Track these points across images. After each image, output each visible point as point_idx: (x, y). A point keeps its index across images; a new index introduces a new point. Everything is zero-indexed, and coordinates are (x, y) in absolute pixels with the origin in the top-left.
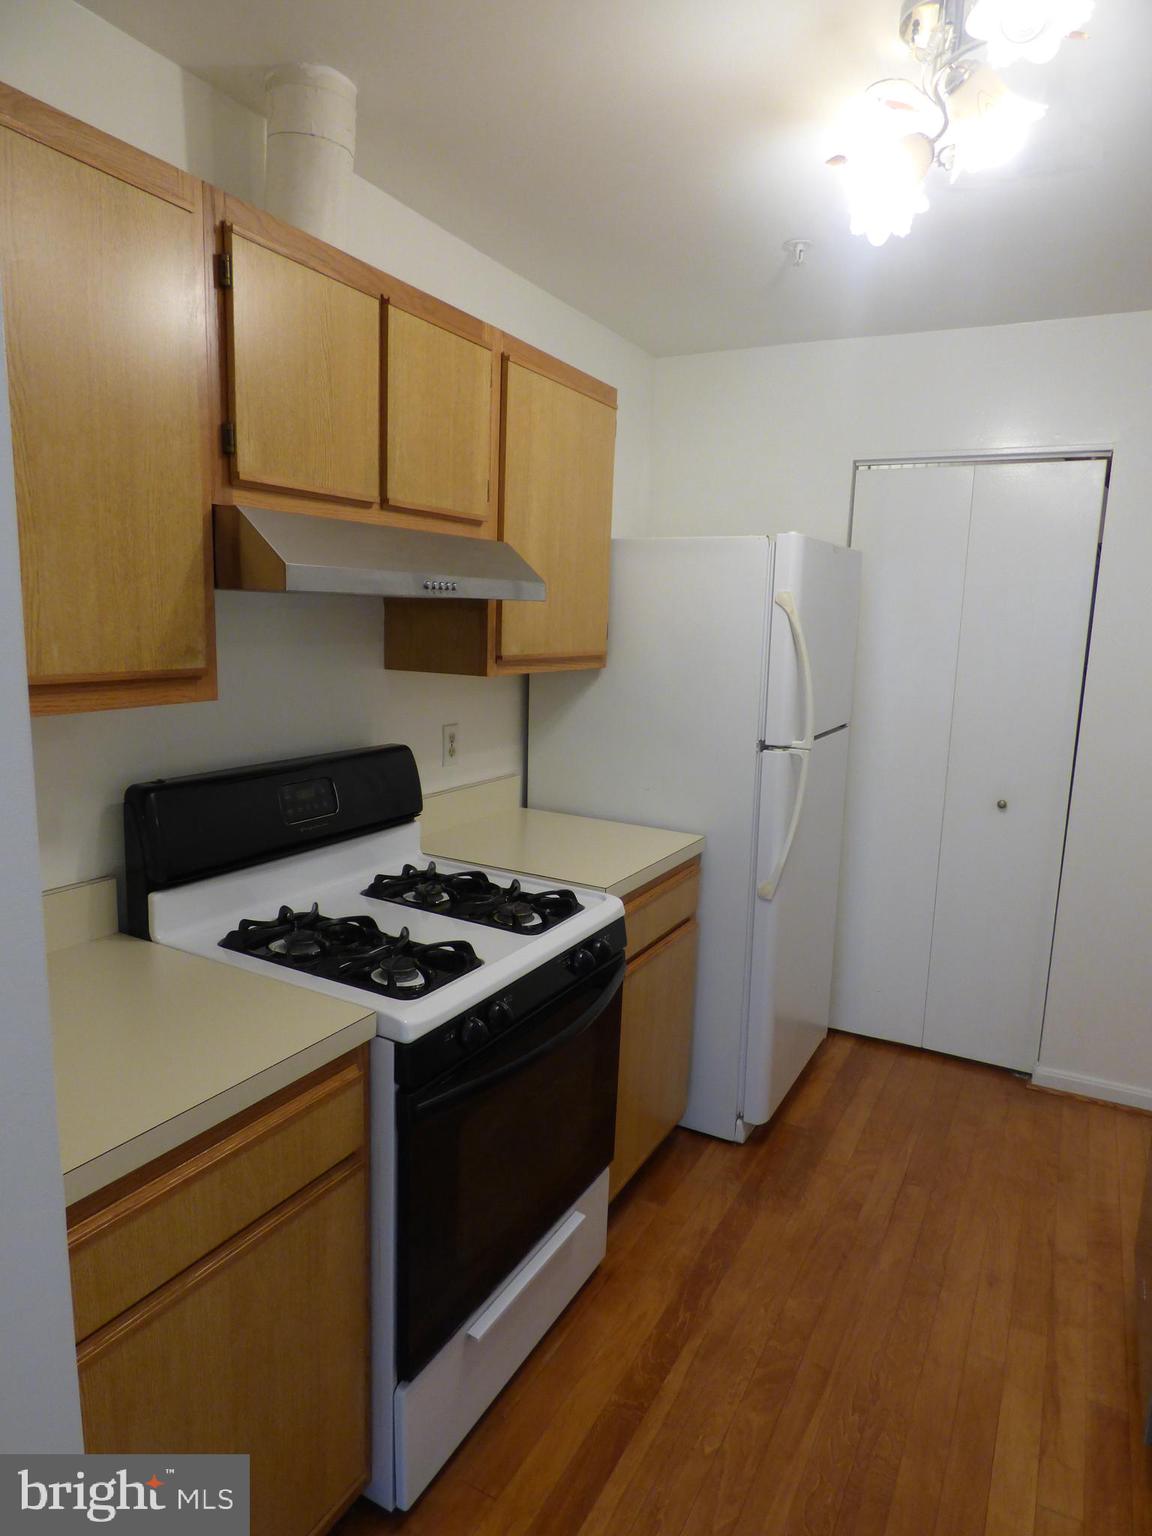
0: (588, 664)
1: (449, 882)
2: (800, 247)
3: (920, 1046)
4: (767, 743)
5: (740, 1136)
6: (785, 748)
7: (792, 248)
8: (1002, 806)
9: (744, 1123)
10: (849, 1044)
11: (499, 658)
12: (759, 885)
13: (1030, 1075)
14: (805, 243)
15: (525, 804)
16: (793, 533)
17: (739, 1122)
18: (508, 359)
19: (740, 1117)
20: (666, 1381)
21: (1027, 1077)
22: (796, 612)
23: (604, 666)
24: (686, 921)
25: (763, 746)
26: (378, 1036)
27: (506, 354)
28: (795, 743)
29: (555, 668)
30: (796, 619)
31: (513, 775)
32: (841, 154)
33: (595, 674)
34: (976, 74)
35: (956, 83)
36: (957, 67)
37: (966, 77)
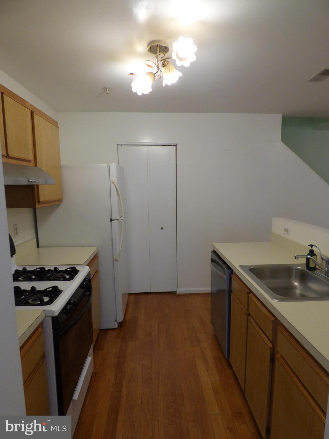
0: (57, 203)
1: (33, 272)
2: (108, 89)
3: (150, 292)
4: (112, 219)
5: (116, 326)
6: (117, 220)
7: (105, 89)
8: (162, 228)
9: (117, 322)
10: (133, 296)
11: (39, 202)
12: (114, 257)
13: (176, 292)
14: (109, 89)
15: (38, 246)
16: (114, 164)
17: (116, 322)
18: (33, 112)
19: (116, 321)
20: (122, 392)
21: (175, 293)
22: (117, 185)
23: (62, 202)
24: (97, 271)
25: (111, 220)
26: (45, 317)
27: (33, 111)
28: (119, 218)
29: (52, 204)
30: (117, 186)
31: (33, 238)
32: (132, 73)
33: (59, 205)
34: (169, 64)
35: (164, 65)
36: (165, 62)
37: (167, 64)
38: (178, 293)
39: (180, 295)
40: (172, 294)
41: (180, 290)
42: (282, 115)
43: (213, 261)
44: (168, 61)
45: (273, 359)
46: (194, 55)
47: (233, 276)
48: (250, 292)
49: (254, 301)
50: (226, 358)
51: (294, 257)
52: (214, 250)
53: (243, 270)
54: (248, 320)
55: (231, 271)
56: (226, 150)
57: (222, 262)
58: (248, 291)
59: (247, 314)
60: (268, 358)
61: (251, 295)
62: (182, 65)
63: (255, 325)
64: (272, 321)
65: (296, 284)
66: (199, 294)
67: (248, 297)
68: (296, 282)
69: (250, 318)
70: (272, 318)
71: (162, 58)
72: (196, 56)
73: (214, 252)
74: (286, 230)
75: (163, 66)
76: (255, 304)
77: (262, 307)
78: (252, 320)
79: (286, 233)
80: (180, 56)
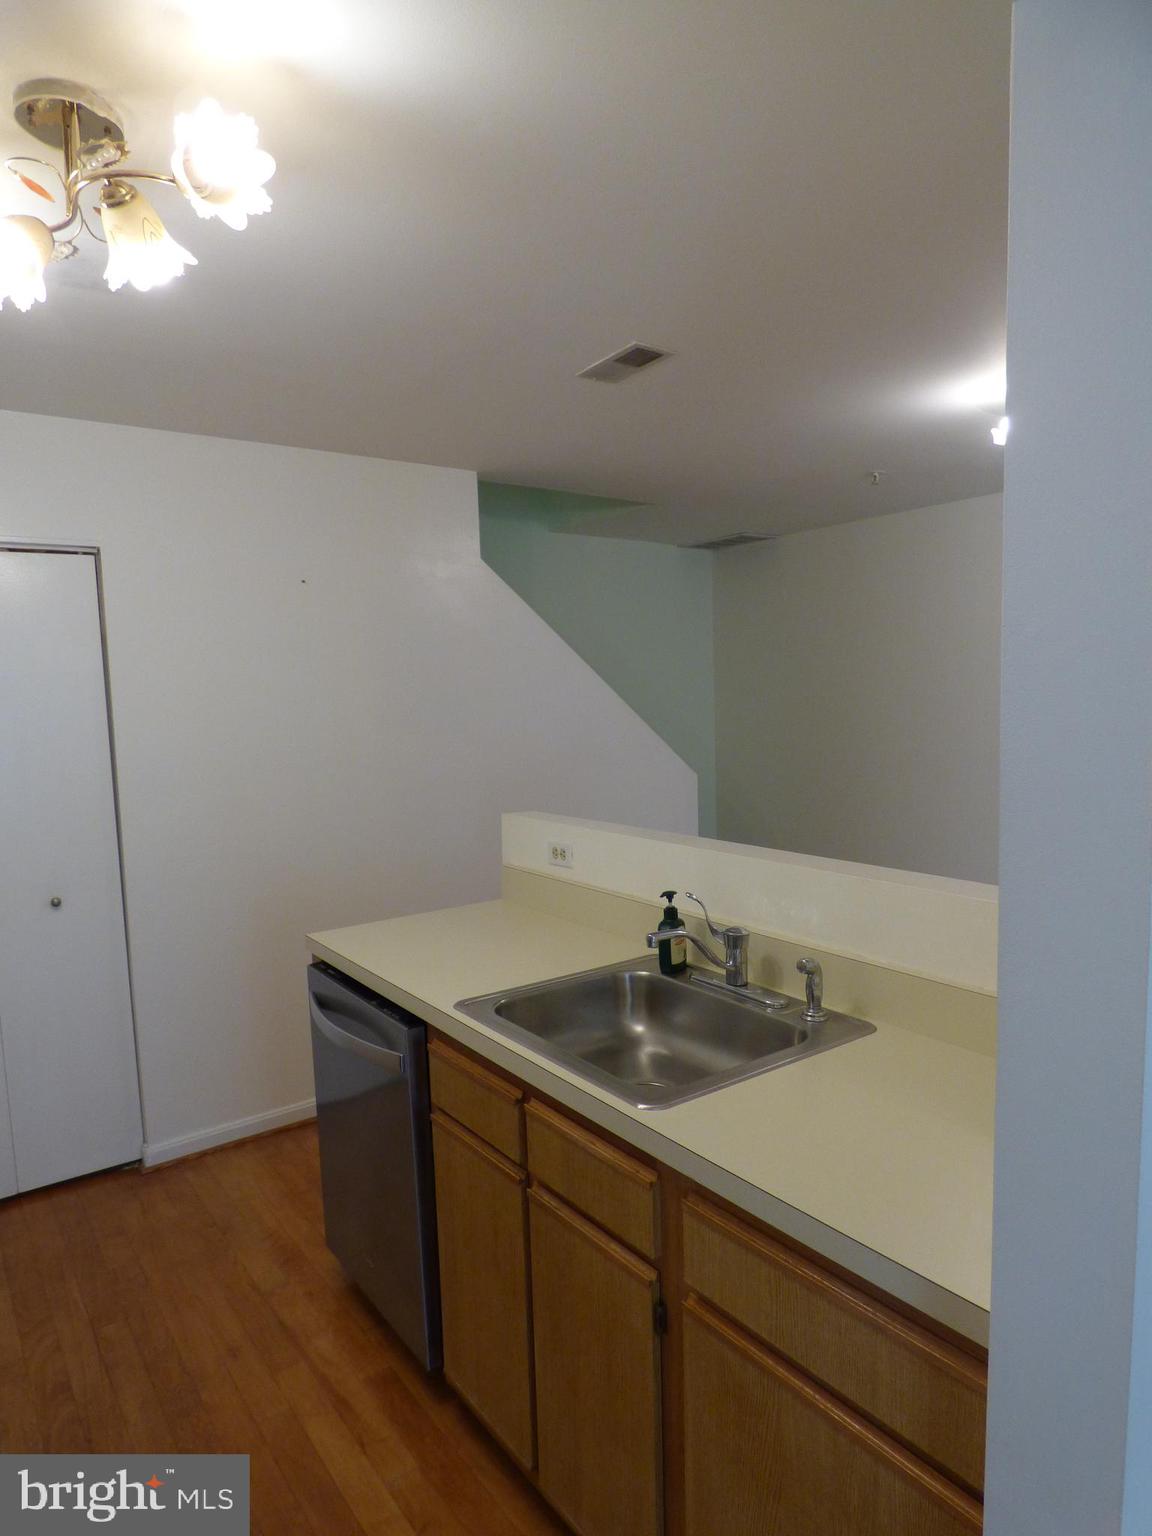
3: (15, 1193)
8: (56, 904)
13: (141, 1161)
21: (138, 1165)
34: (136, 202)
35: (114, 201)
36: (118, 185)
37: (127, 198)
38: (149, 1163)
39: (159, 1170)
40: (127, 1173)
41: (159, 1150)
42: (478, 474)
43: (323, 1003)
44: (132, 188)
45: (663, 1321)
46: (263, 192)
47: (435, 1046)
48: (529, 1092)
49: (550, 1126)
50: (429, 1368)
51: (645, 942)
52: (314, 956)
53: (477, 1018)
54: (526, 1201)
55: (420, 1030)
56: (303, 582)
57: (374, 1003)
58: (519, 1094)
59: (521, 1181)
60: (642, 1320)
61: (534, 1106)
62: (216, 216)
63: (565, 1213)
64: (651, 1184)
65: (639, 1029)
66: (239, 1145)
67: (523, 1114)
68: (638, 1021)
69: (535, 1191)
70: (647, 1176)
71: (106, 165)
72: (271, 194)
73: (322, 967)
74: (559, 853)
75: (111, 201)
76: (563, 1136)
77: (592, 1143)
78: (546, 1198)
79: (559, 859)
80: (203, 175)
